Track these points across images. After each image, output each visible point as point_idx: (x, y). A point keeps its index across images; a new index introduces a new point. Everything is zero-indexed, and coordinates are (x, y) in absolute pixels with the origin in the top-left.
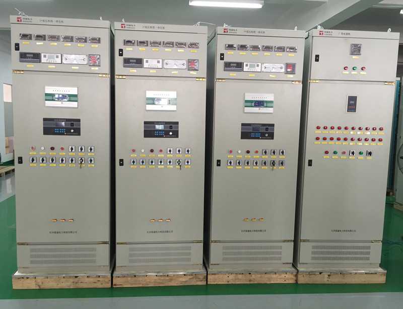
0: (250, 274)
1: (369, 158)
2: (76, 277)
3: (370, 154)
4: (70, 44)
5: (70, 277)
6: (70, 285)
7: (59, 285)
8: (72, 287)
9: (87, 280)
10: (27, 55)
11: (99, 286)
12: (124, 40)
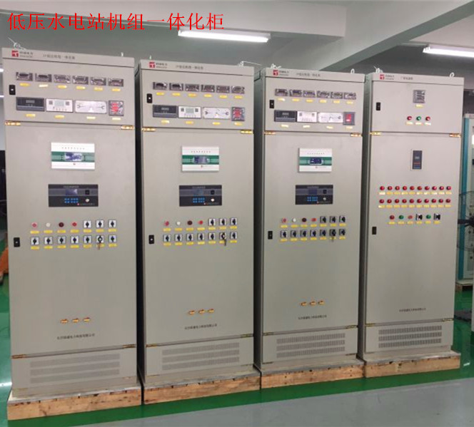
0: (311, 371)
1: (437, 222)
2: (96, 395)
3: (438, 217)
4: (84, 88)
5: (88, 396)
6: (88, 407)
7: (73, 409)
8: (89, 410)
9: (110, 398)
10: (27, 101)
11: (126, 404)
12: (154, 83)
